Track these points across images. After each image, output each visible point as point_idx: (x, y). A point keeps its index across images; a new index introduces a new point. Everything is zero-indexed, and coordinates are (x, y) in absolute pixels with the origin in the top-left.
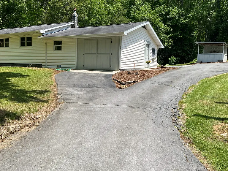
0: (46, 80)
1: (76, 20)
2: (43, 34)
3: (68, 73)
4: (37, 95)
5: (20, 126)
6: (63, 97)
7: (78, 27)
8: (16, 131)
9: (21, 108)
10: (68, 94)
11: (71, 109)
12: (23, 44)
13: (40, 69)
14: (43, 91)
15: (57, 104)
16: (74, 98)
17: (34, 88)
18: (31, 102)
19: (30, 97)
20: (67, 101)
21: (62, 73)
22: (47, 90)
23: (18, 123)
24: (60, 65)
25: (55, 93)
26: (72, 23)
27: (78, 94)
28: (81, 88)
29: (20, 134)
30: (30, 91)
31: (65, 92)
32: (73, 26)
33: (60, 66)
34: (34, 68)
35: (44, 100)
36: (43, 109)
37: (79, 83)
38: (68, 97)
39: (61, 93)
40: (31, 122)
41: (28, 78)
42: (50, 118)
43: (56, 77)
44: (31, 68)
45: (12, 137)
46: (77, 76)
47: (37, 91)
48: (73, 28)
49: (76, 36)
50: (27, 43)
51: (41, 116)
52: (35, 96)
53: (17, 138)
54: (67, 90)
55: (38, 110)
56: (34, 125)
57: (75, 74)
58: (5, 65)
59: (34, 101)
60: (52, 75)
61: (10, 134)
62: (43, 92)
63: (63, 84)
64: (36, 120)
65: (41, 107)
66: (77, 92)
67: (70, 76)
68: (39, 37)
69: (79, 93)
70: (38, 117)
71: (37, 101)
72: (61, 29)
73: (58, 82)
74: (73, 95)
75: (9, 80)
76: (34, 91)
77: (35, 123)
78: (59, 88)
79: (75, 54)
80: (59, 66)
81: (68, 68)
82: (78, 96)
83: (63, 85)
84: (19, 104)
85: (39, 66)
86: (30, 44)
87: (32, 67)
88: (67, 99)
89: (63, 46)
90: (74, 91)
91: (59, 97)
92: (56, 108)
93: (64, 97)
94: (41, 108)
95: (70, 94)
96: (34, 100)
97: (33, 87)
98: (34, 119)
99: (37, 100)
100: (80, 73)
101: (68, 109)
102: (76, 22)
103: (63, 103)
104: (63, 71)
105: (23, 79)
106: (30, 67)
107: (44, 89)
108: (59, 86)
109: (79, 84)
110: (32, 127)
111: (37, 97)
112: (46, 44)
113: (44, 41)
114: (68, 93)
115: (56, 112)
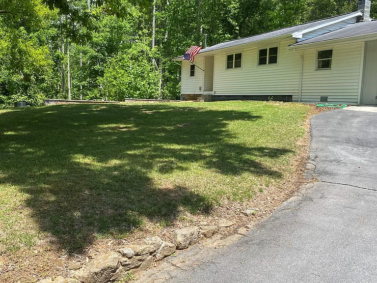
0: (290, 127)
1: (368, 7)
2: (298, 40)
3: (340, 112)
4: (262, 159)
5: (202, 231)
6: (318, 166)
7: (370, 20)
8: (191, 242)
9: (219, 188)
10: (331, 161)
11: (331, 201)
12: (262, 61)
13: (288, 105)
14: (277, 150)
15: (299, 183)
16: (343, 171)
17: (262, 143)
18: (246, 175)
19: (246, 162)
20: (325, 178)
21: (327, 112)
22: (288, 147)
23: (202, 223)
24: (327, 98)
25: (303, 154)
26: (359, 14)
27: (353, 163)
28: (365, 148)
29: (197, 253)
30: (252, 148)
31: (324, 154)
32: (359, 19)
33: (327, 100)
34: (277, 104)
35: (273, 172)
36: (265, 192)
37: (361, 136)
38: (330, 168)
39: (316, 157)
40: (232, 223)
41: (259, 121)
42: (277, 219)
43: (312, 121)
44: (271, 103)
45: (178, 258)
46: (358, 120)
47: (266, 148)
48: (360, 24)
49: (364, 37)
50: (270, 58)
51: (257, 209)
52: (258, 159)
53: (187, 262)
54: (330, 151)
55: (255, 193)
56: (235, 232)
57: (355, 115)
58: (233, 98)
59: (251, 172)
60: (305, 117)
61: (177, 248)
62: (275, 153)
63: (323, 136)
64: (244, 219)
65: (264, 187)
66: (352, 158)
67: (342, 119)
68: (289, 46)
69: (357, 159)
70: (248, 212)
71: (258, 172)
72: (334, 27)
73: (315, 133)
74: (342, 165)
75: (224, 125)
76: (261, 149)
77: (239, 227)
78: (314, 145)
79: (358, 74)
80: (324, 99)
81: (340, 103)
82: (353, 168)
83: (325, 139)
84: (221, 177)
85: (287, 98)
86: (273, 60)
87: (274, 102)
88: (326, 173)
89: (334, 59)
90: (347, 154)
91: (309, 166)
92: (296, 194)
93: (321, 166)
94: (261, 191)
95: (334, 161)
96: (252, 169)
97: (261, 141)
98: (241, 215)
99: (259, 170)
100: (367, 113)
101: (322, 201)
102: (367, 10)
103: (315, 183)
104: (329, 109)
105: (249, 123)
106: (270, 101)
107: (280, 146)
108: (314, 140)
109: (361, 138)
110: (229, 238)
111: (260, 164)
112: (302, 57)
113: (298, 53)
114: (332, 158)
115: (293, 204)
